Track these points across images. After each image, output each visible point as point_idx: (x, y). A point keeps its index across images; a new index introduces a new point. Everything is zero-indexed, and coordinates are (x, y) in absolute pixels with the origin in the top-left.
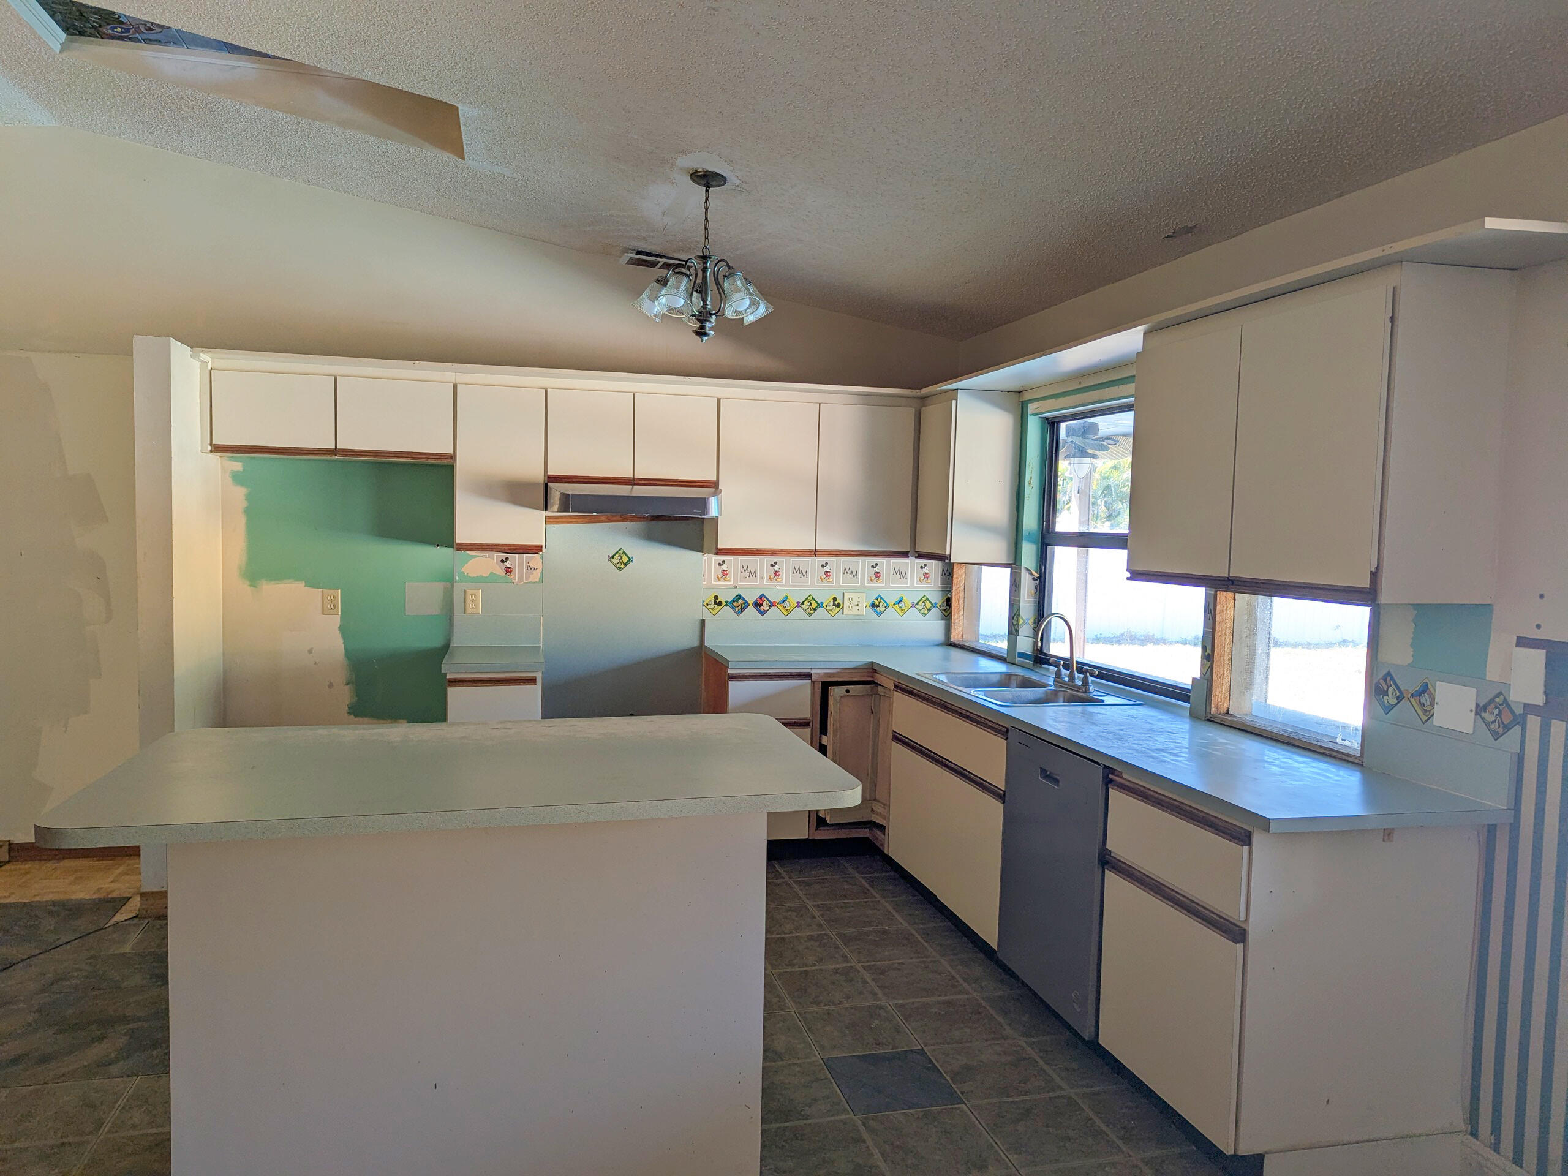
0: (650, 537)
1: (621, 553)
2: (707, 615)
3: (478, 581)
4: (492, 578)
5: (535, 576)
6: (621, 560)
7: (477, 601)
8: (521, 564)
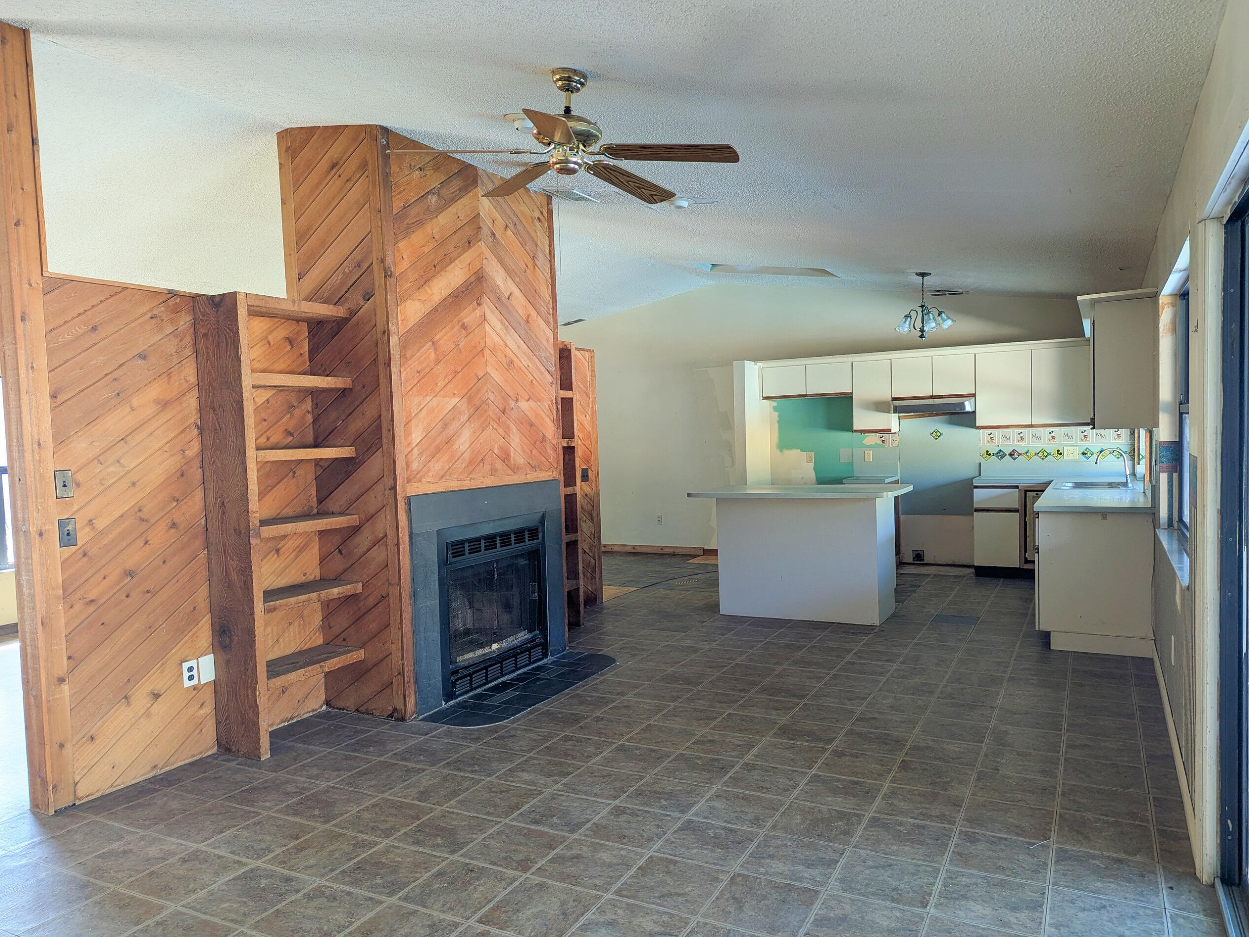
0: (952, 423)
1: (936, 431)
2: (983, 461)
3: (870, 447)
4: (877, 445)
5: (896, 444)
6: (937, 435)
7: (870, 456)
8: (889, 439)
